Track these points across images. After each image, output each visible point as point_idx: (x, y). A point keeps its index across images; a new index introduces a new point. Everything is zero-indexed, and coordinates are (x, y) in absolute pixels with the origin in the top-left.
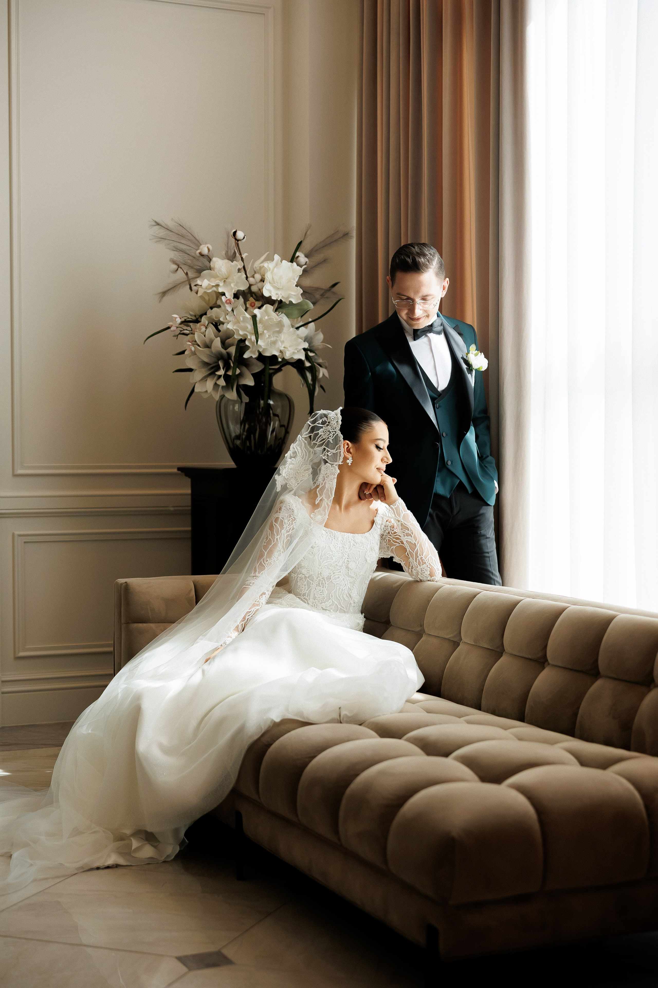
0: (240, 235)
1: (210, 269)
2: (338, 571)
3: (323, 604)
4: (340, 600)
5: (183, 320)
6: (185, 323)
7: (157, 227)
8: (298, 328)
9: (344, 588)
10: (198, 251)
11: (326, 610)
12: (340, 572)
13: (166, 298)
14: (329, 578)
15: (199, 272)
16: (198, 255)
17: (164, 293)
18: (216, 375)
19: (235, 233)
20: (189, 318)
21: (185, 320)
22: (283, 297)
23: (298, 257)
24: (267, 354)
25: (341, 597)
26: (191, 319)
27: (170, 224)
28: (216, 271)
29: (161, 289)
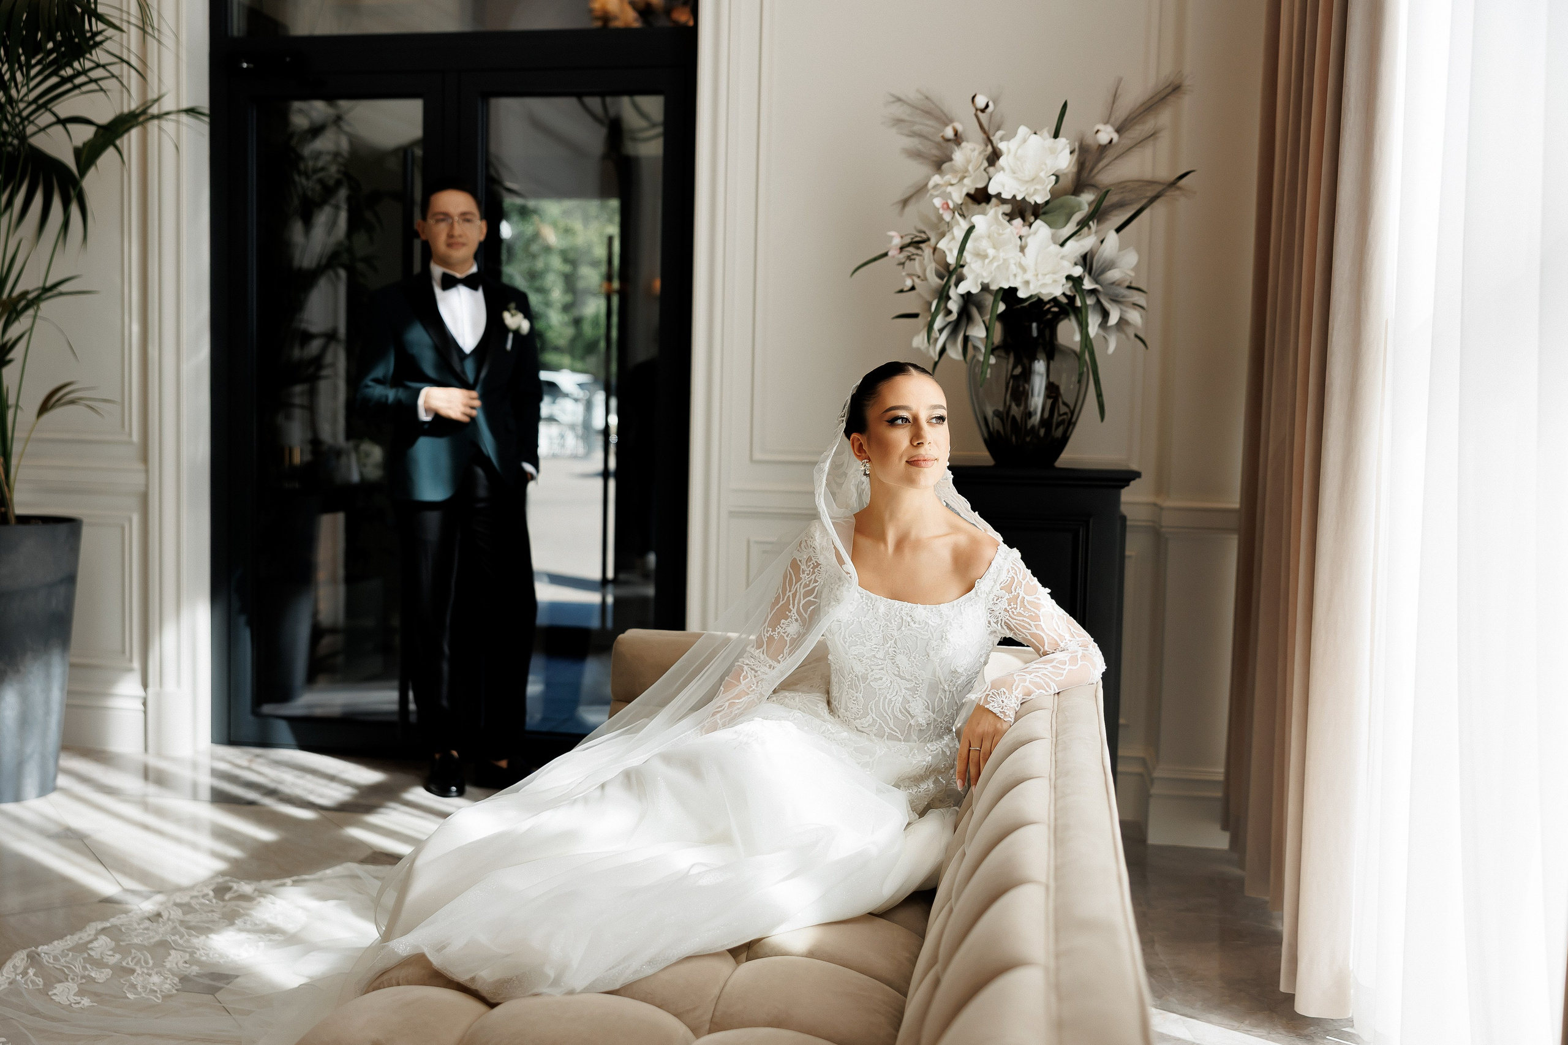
0: (981, 101)
1: (952, 159)
2: (879, 667)
3: (858, 721)
4: (888, 718)
5: (907, 240)
6: (915, 245)
7: (896, 103)
8: (1062, 245)
9: (893, 699)
10: (941, 134)
11: (863, 732)
12: (882, 669)
14: (865, 678)
16: (941, 140)
17: (905, 202)
19: (974, 98)
20: (916, 237)
21: (912, 239)
22: (1027, 194)
23: (1097, 131)
24: (994, 287)
25: (889, 714)
26: (921, 237)
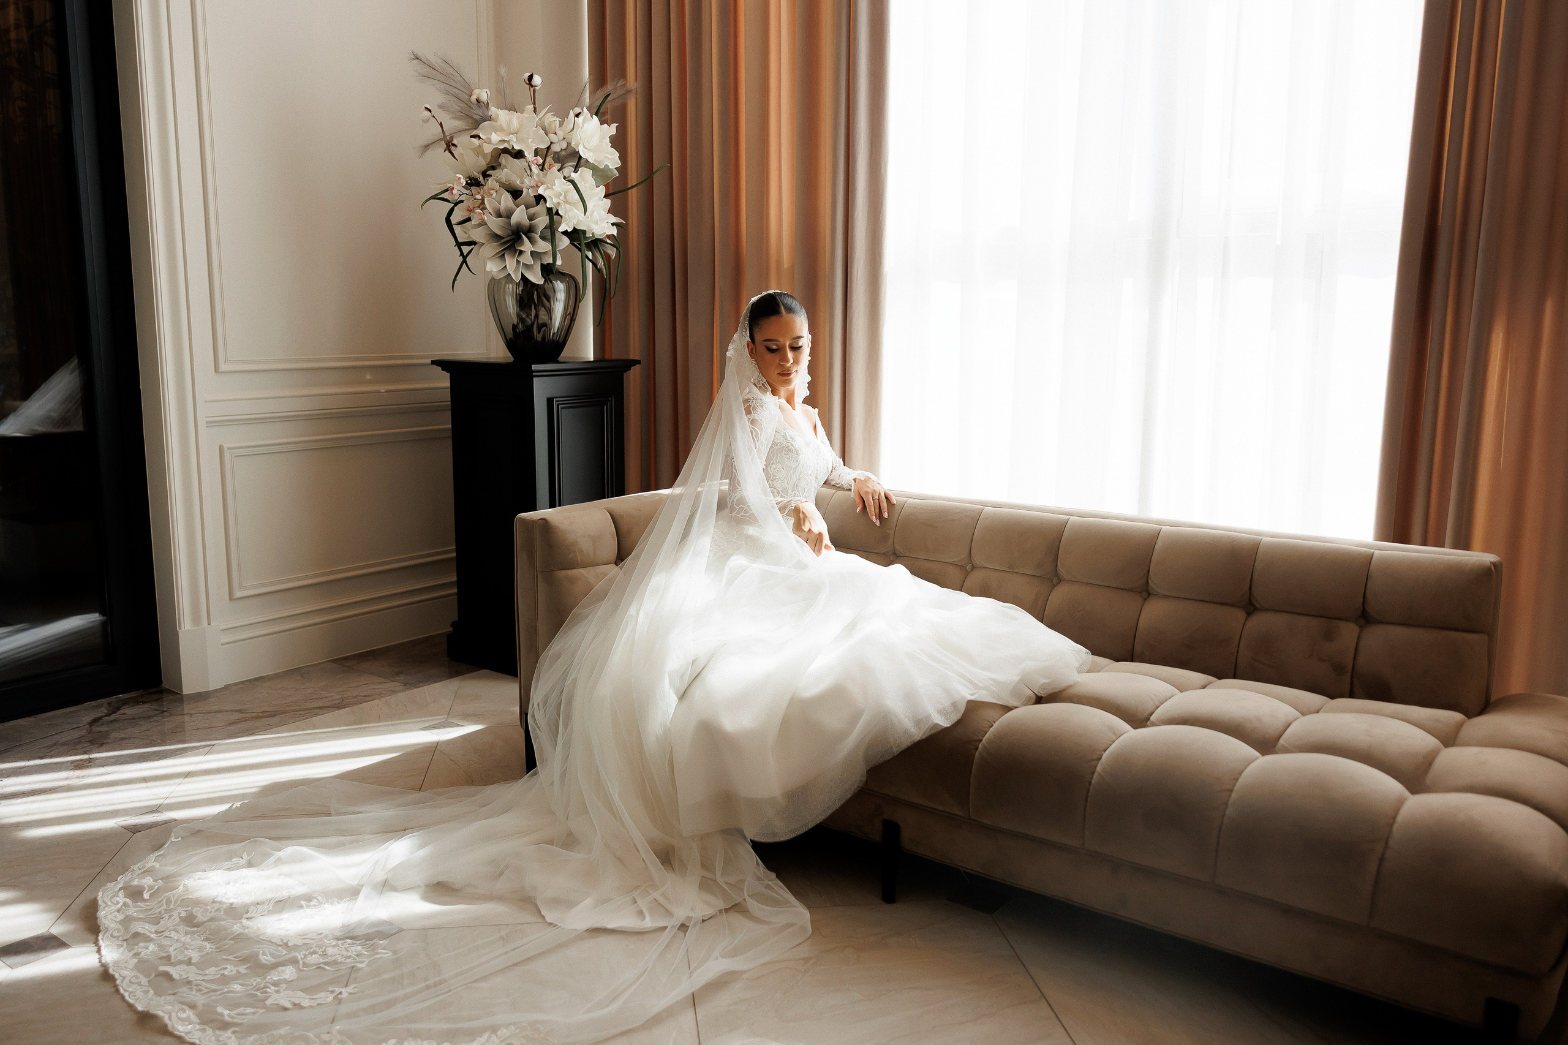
0: (537, 80)
1: (490, 119)
7: (416, 61)
10: (474, 97)
13: (429, 153)
15: (477, 124)
16: (475, 101)
18: (516, 250)
19: (531, 78)
22: (594, 161)
24: (581, 227)
27: (434, 60)
28: (499, 123)
29: (424, 142)
